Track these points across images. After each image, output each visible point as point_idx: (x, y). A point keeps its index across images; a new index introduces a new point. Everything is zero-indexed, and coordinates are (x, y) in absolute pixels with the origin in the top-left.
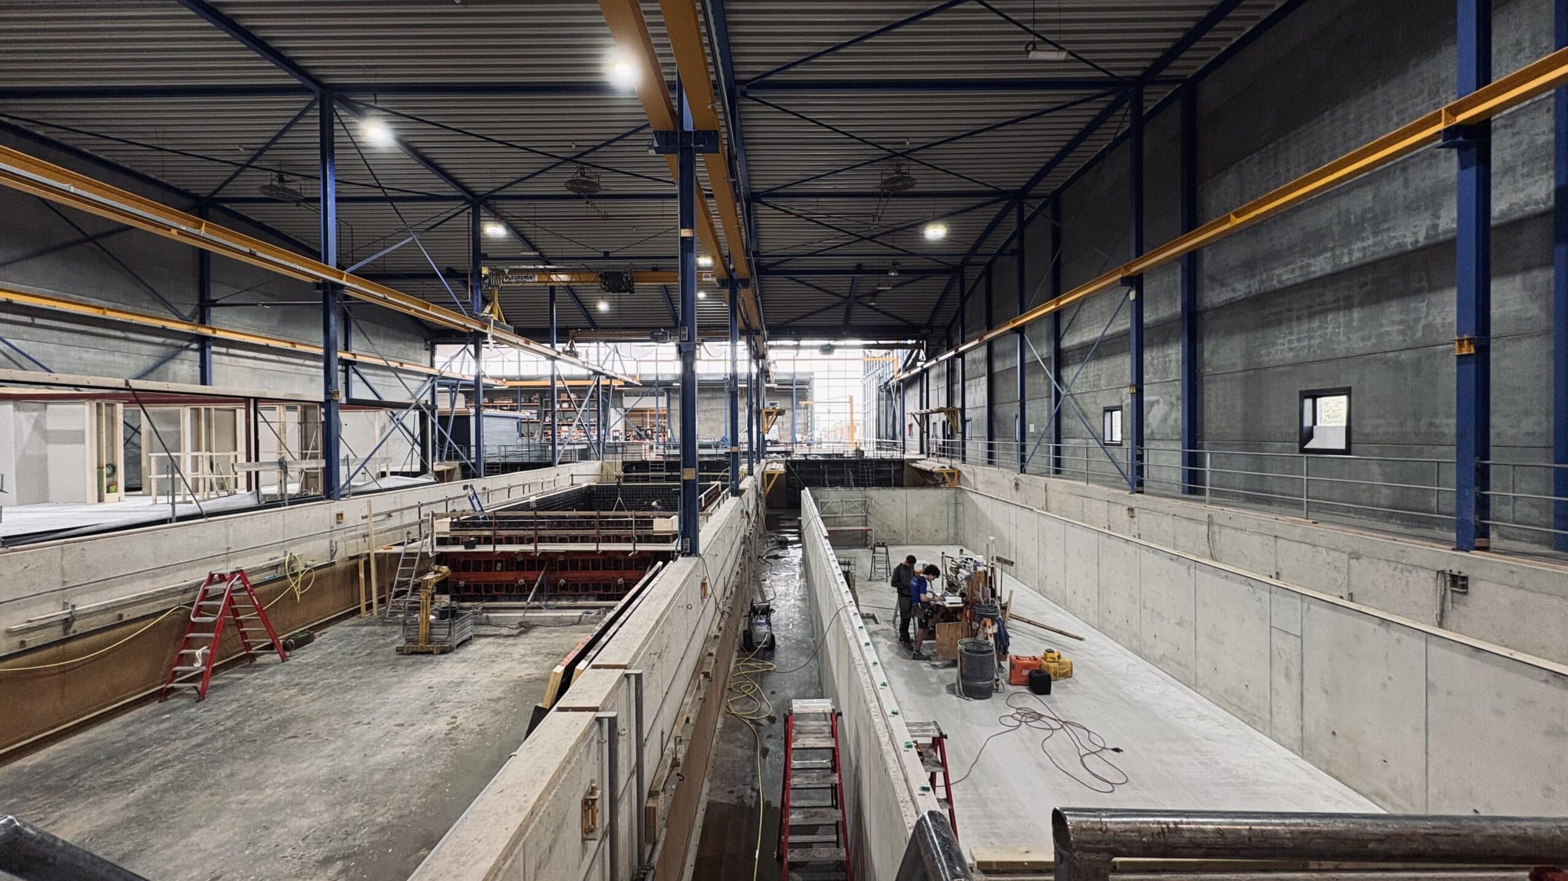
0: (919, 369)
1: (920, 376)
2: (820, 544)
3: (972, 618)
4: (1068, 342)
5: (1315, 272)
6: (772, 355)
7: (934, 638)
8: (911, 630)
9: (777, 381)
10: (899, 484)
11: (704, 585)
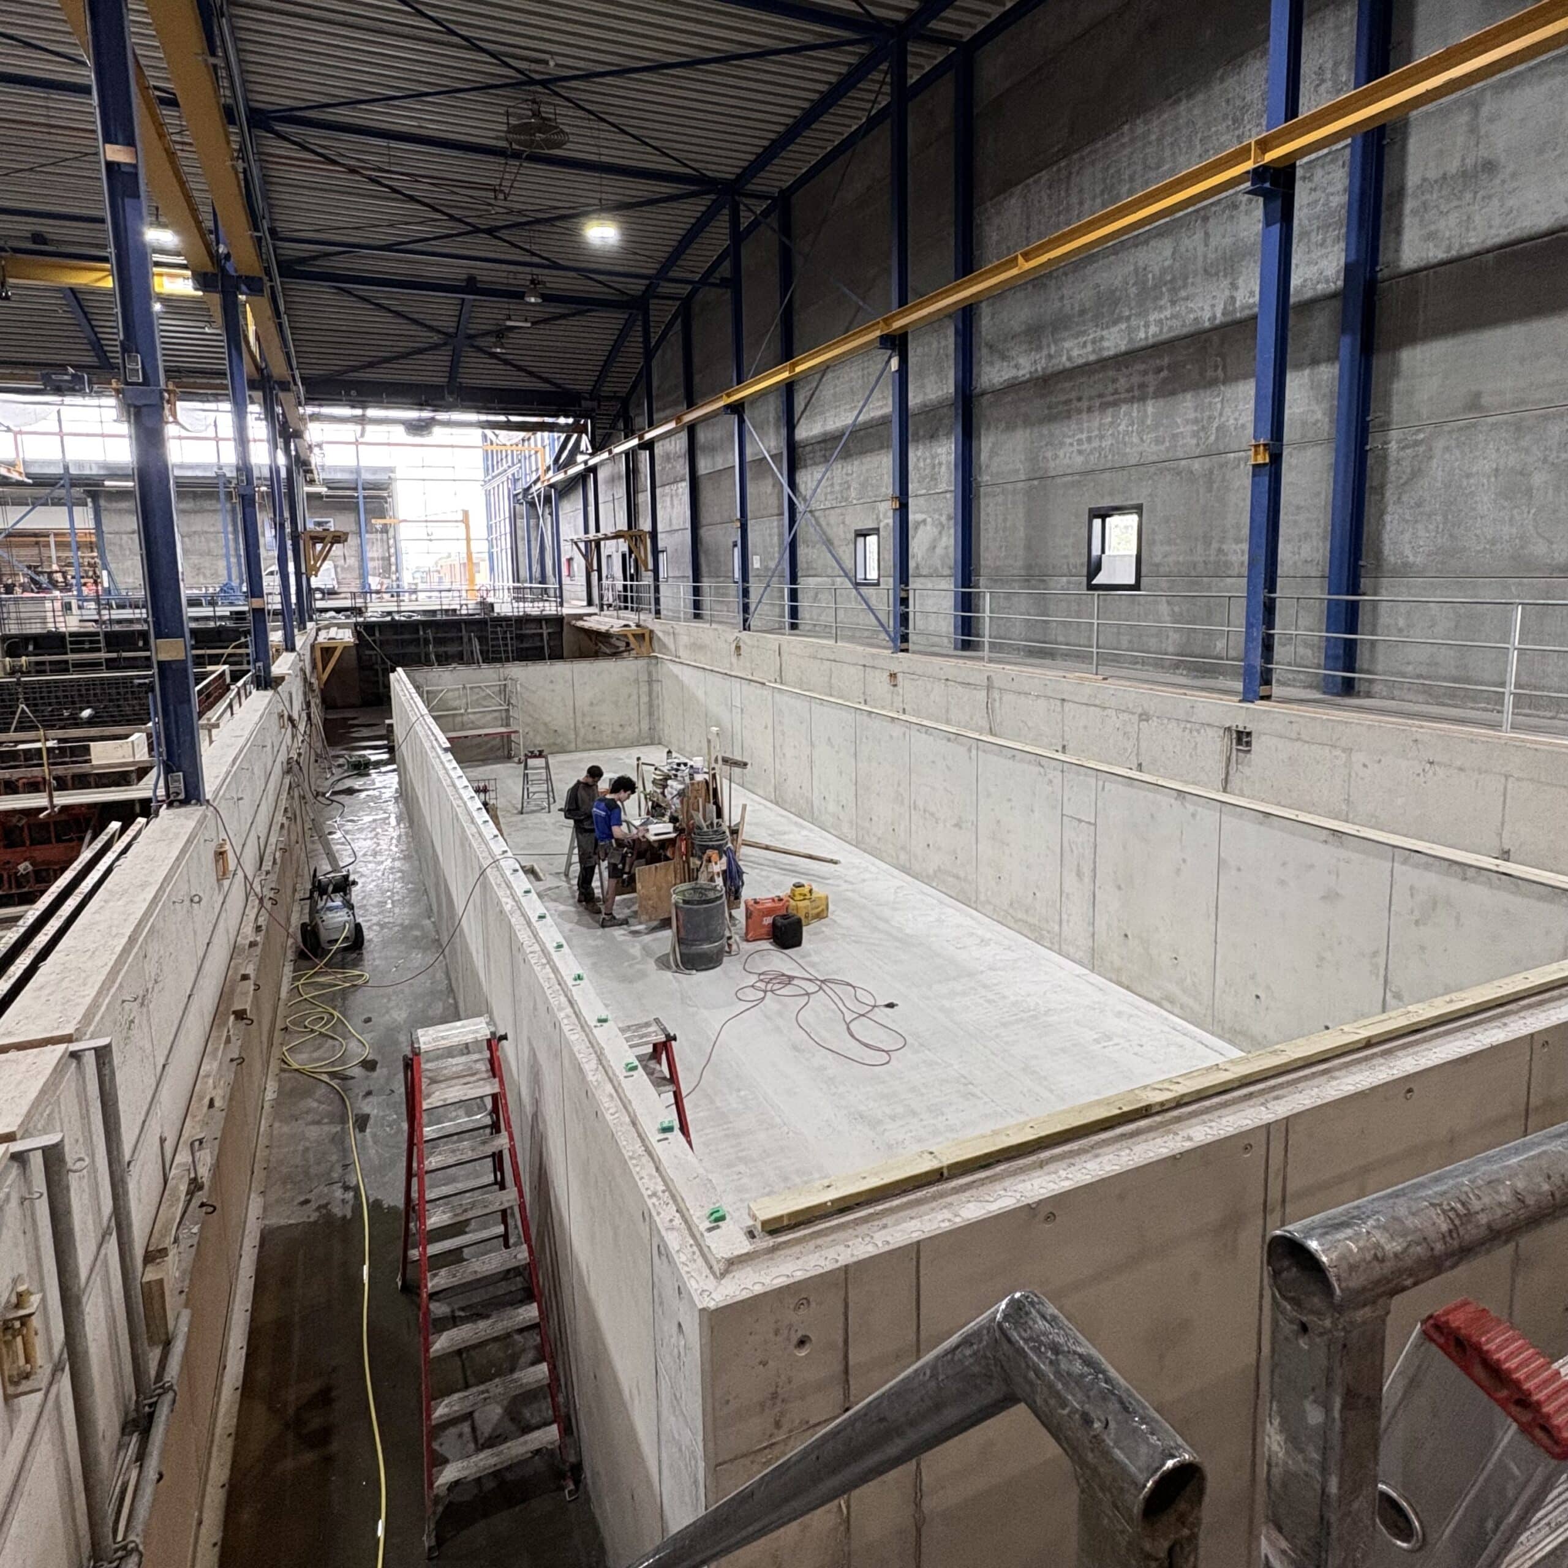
0: (582, 467)
1: (582, 477)
2: (436, 762)
3: (690, 853)
4: (805, 432)
5: (1108, 348)
6: (314, 432)
7: (634, 890)
8: (595, 883)
9: (327, 483)
10: (557, 655)
11: (220, 854)
